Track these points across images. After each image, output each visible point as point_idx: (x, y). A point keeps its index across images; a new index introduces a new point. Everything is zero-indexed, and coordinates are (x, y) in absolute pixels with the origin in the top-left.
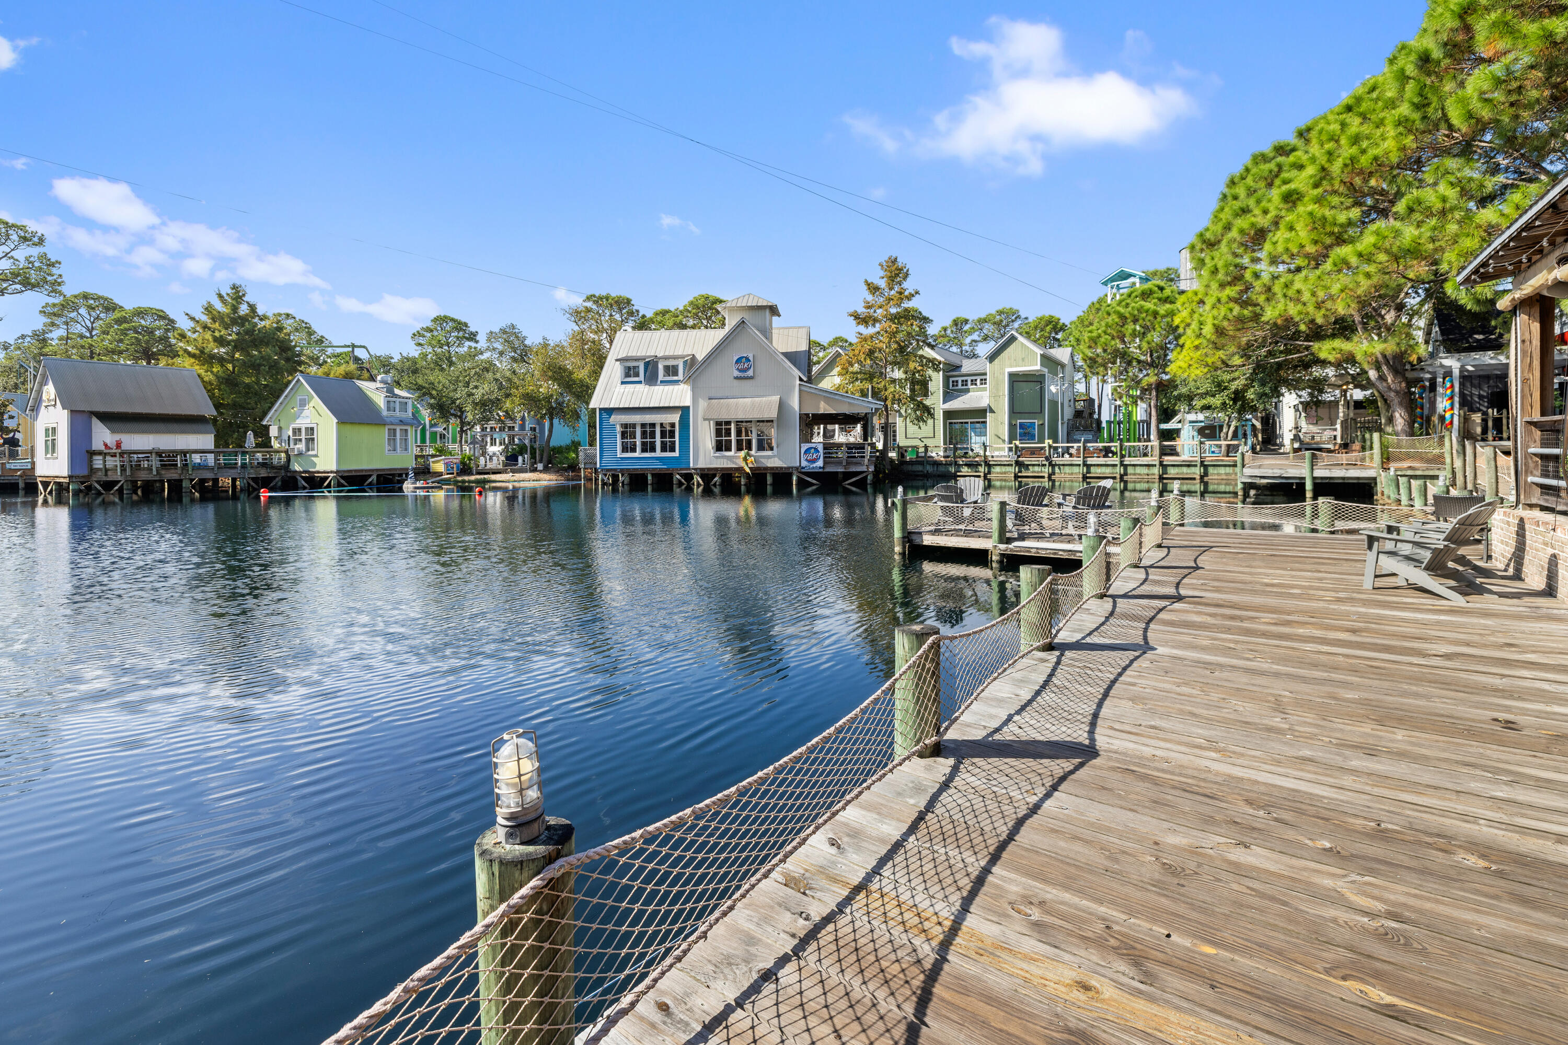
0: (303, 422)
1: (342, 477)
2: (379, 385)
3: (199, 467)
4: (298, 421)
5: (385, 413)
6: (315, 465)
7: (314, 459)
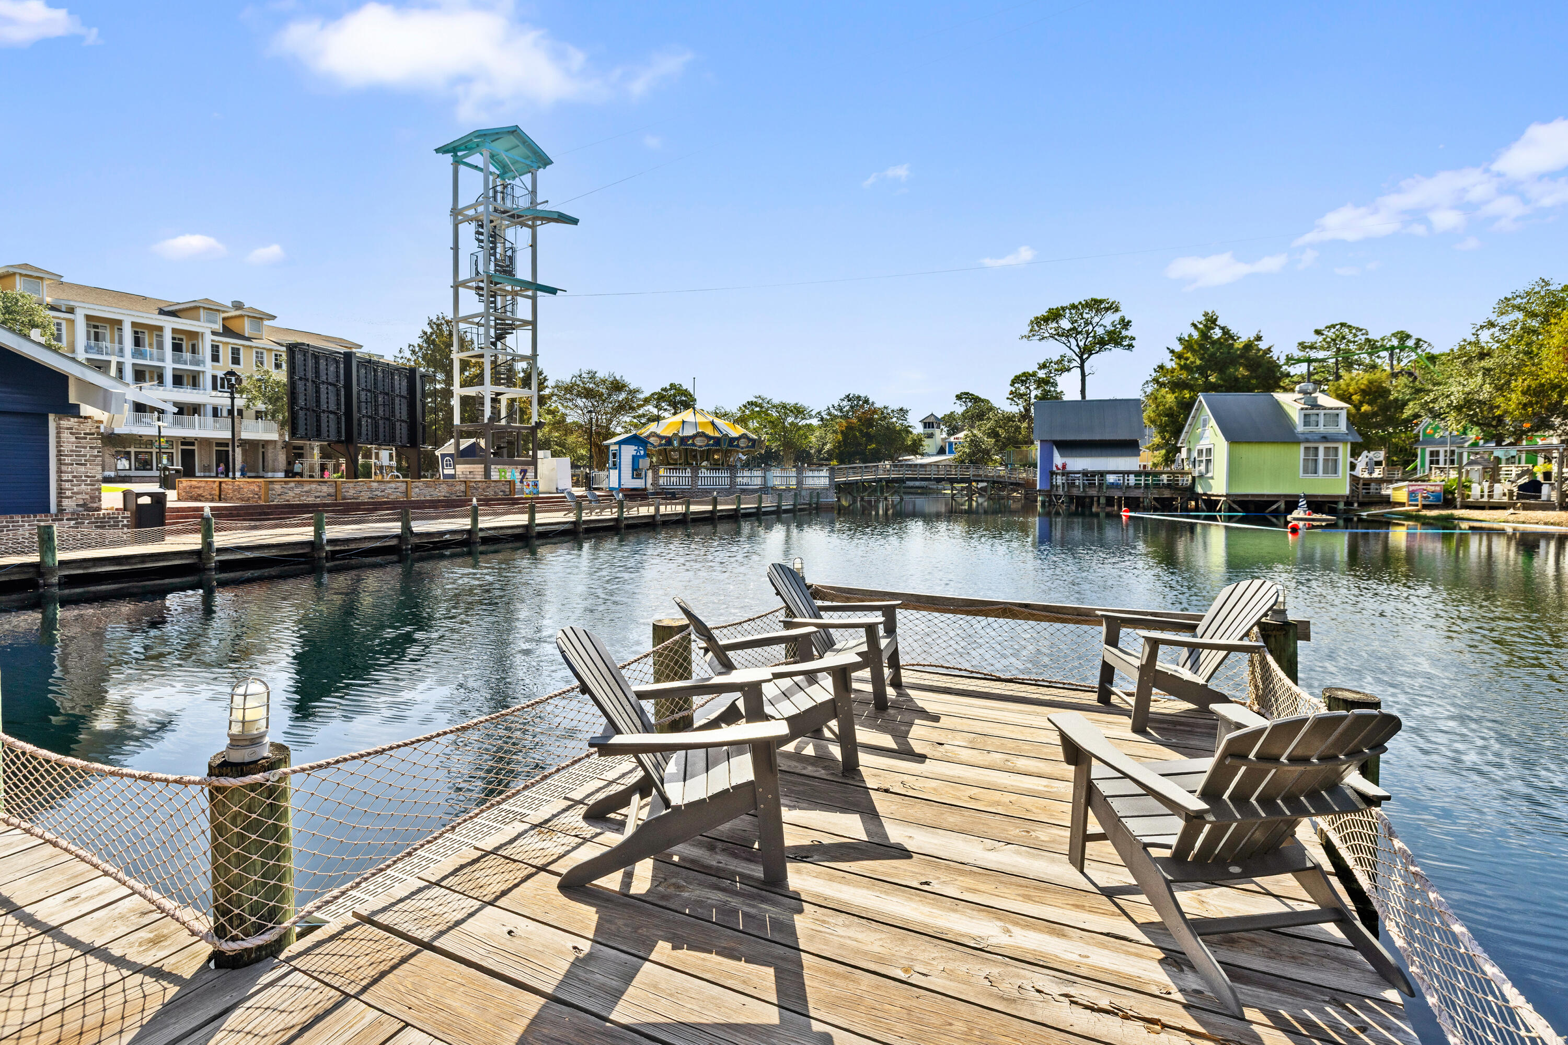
0: (1203, 444)
1: (1234, 502)
2: (1298, 396)
3: (1113, 486)
4: (1202, 442)
5: (1300, 428)
6: (1211, 487)
7: (1210, 481)
